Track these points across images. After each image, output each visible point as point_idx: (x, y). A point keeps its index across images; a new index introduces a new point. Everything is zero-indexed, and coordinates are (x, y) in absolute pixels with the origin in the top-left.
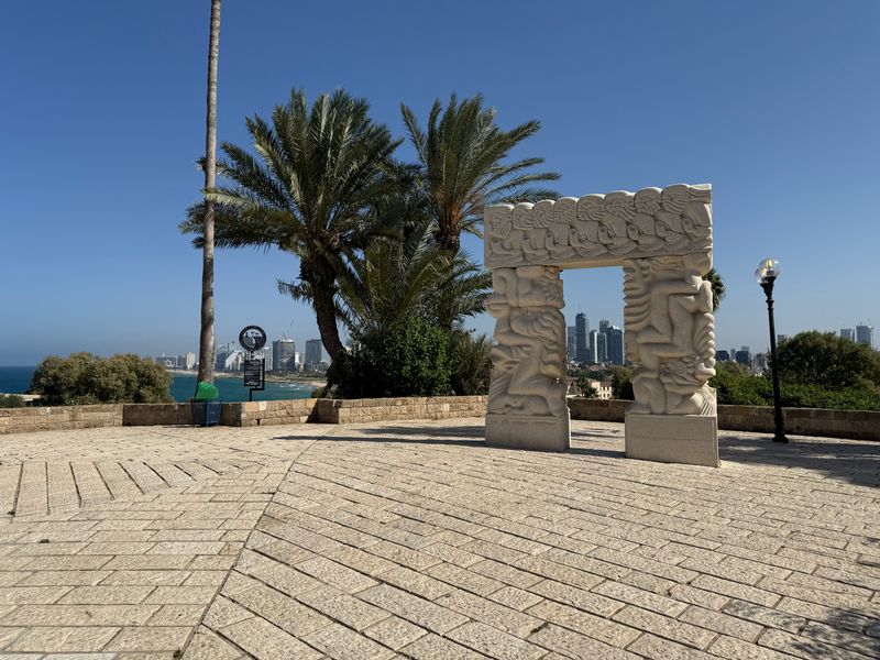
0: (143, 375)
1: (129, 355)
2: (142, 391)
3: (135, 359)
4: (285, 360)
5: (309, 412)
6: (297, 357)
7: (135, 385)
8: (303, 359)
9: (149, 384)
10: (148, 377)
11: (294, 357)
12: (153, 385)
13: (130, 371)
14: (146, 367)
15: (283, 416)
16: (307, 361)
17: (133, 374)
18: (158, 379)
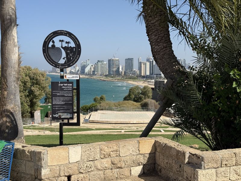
0: (33, 79)
1: (25, 67)
2: (33, 88)
3: (29, 69)
4: (115, 69)
5: (144, 160)
6: (121, 68)
7: (29, 84)
8: (124, 69)
9: (37, 84)
10: (37, 80)
11: (119, 68)
12: (39, 85)
13: (26, 76)
14: (34, 74)
15: (105, 169)
16: (126, 69)
17: (28, 78)
18: (41, 81)
